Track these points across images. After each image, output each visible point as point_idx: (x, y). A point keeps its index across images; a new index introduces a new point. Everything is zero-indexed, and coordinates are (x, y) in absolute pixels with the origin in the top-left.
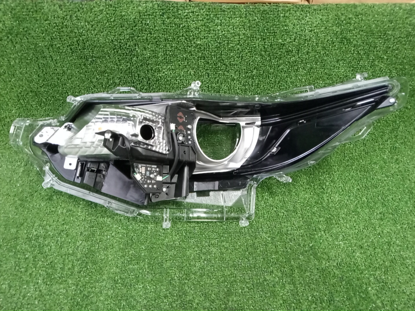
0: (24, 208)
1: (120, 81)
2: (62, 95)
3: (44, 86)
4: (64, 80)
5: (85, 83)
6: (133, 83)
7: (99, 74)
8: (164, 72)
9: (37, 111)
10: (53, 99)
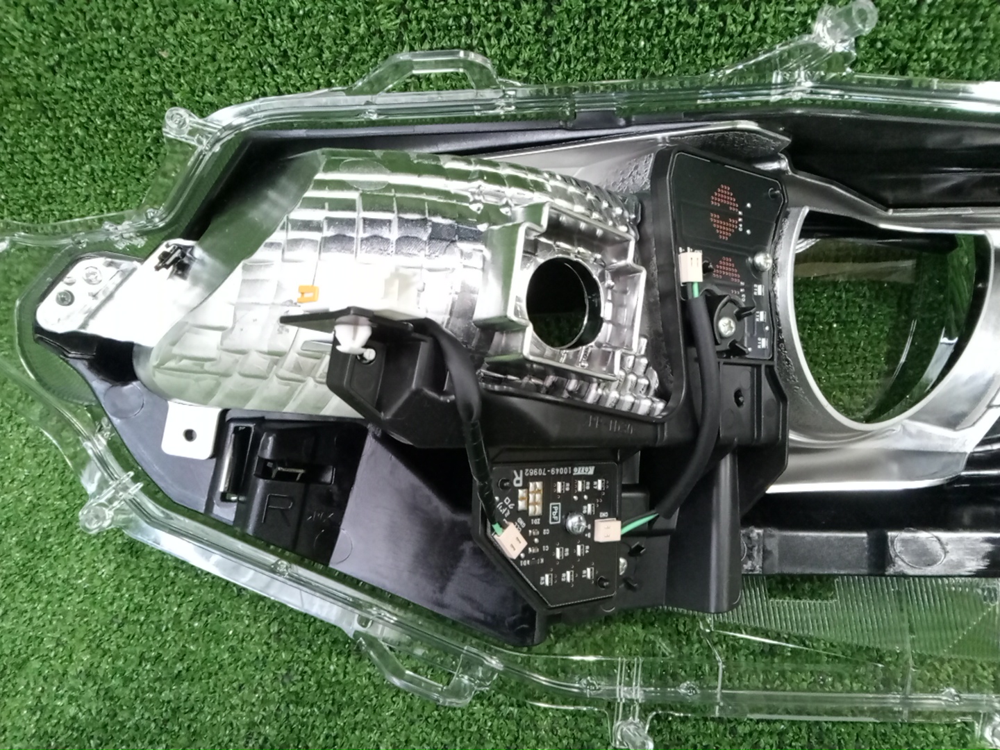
1: (404, 24)
2: (148, 103)
3: (64, 66)
4: (145, 29)
5: (240, 44)
6: (468, 33)
9: (61, 178)
10: (112, 127)
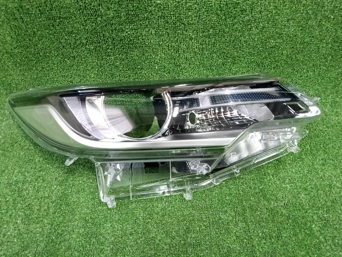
0: (5, 157)
1: (87, 41)
2: (35, 55)
3: (18, 48)
4: (36, 41)
5: (55, 44)
7: (67, 35)
8: (127, 32)
9: (13, 71)
10: (26, 60)
